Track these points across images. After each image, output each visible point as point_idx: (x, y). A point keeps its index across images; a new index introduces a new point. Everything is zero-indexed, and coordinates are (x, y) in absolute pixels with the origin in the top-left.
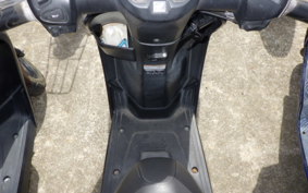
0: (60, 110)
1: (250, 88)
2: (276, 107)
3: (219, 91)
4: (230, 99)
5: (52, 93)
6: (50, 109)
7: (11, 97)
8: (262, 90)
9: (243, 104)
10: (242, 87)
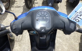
0: (18, 46)
1: (69, 40)
2: (77, 46)
3: (61, 41)
4: (64, 43)
5: (16, 41)
6: (15, 45)
7: (5, 44)
8: (72, 41)
9: (68, 45)
10: (67, 40)
